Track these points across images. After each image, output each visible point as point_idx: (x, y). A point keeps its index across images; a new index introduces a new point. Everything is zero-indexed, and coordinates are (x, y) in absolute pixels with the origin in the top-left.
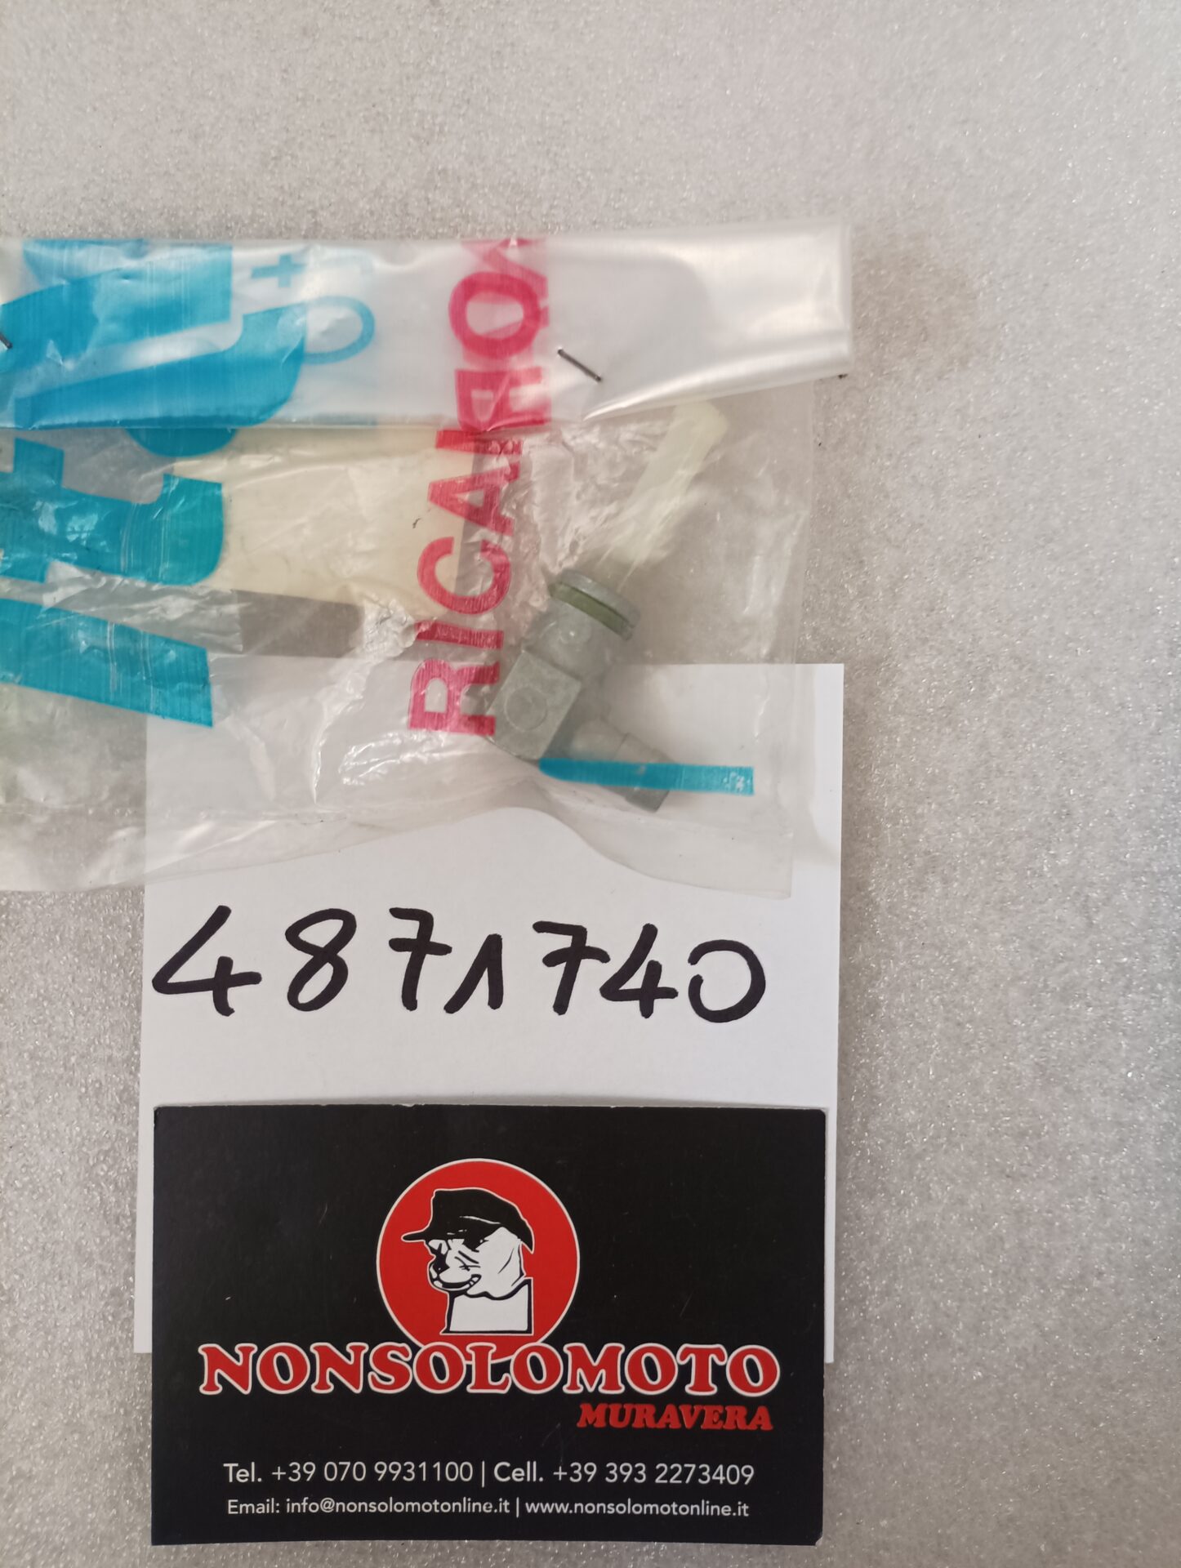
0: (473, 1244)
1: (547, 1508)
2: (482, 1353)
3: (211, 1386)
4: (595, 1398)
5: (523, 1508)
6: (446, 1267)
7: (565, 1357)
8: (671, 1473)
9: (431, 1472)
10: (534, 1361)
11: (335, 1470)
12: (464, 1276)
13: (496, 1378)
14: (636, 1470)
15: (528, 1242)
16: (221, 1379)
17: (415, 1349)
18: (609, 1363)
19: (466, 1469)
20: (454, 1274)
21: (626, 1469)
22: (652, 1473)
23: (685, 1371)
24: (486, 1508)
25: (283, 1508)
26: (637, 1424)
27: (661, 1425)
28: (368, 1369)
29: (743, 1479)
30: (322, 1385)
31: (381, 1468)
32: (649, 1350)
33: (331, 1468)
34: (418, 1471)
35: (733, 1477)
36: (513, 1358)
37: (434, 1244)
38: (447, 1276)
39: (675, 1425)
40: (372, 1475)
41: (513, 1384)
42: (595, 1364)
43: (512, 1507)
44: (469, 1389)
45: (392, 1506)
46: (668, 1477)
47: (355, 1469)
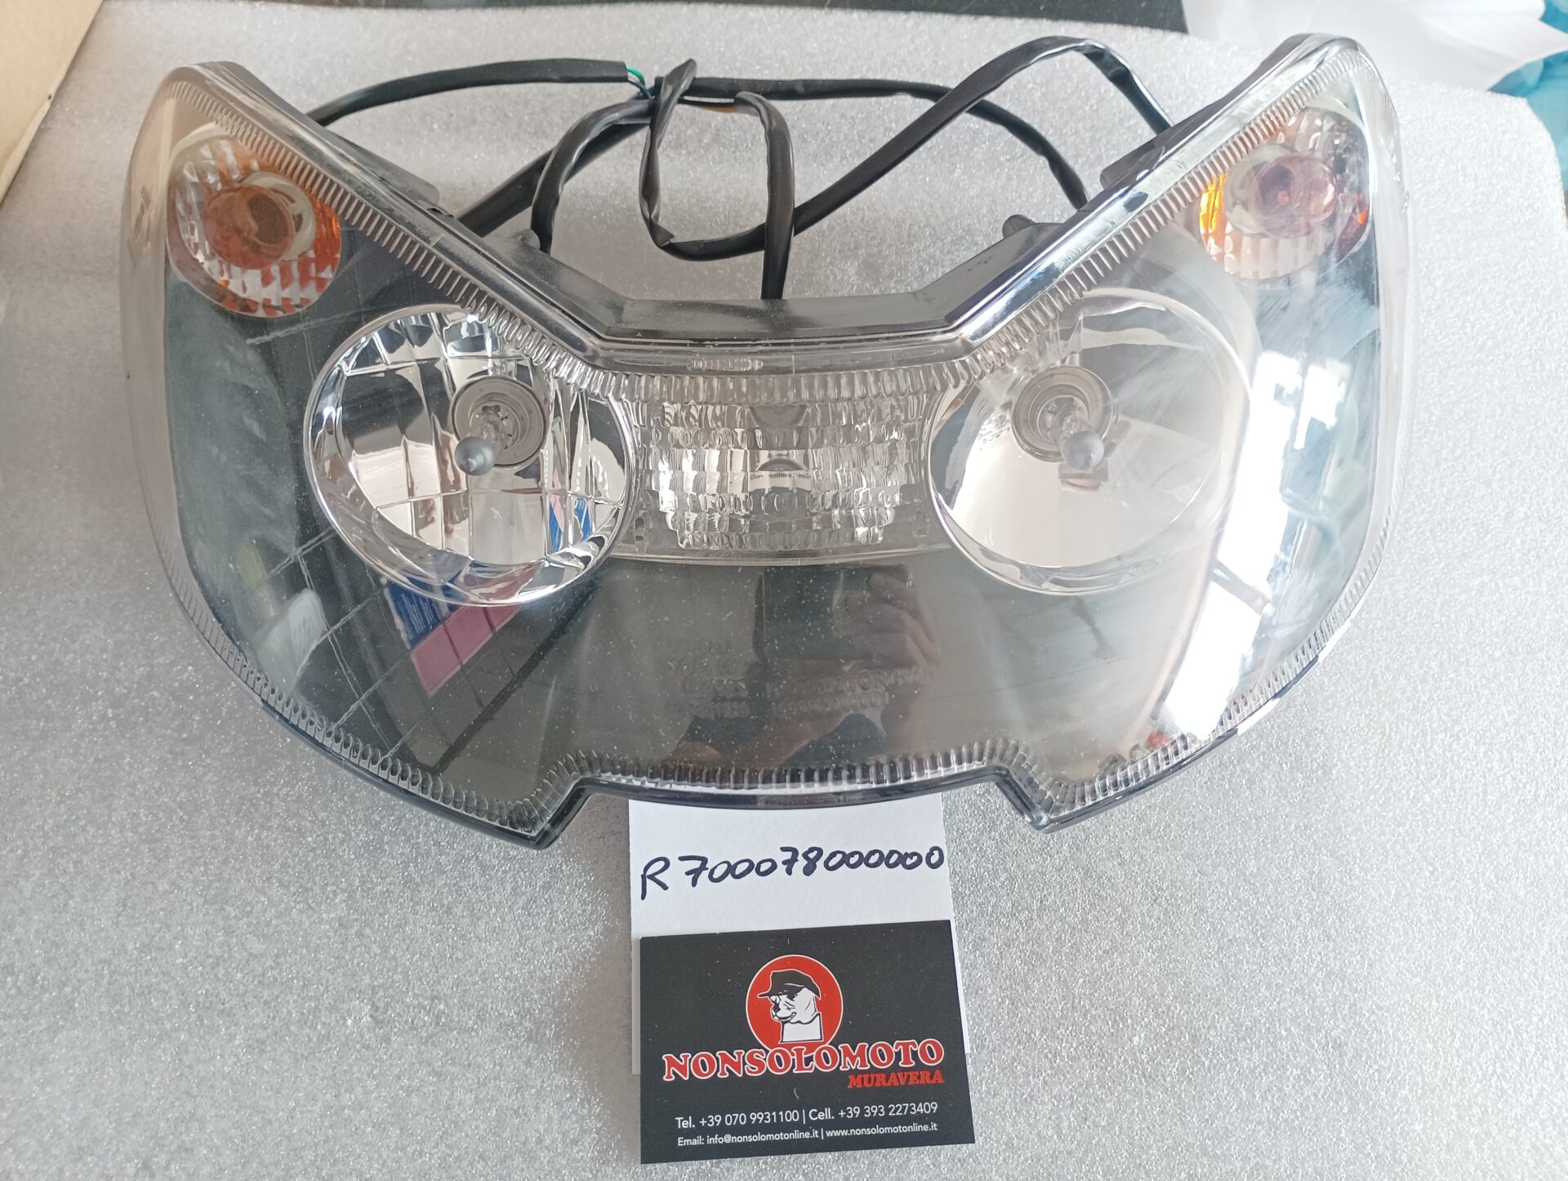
0: (791, 998)
1: (837, 1133)
2: (799, 1052)
3: (669, 1077)
4: (855, 1072)
5: (825, 1134)
6: (779, 1010)
7: (839, 1052)
8: (897, 1109)
9: (778, 1117)
10: (825, 1054)
11: (732, 1119)
12: (788, 1013)
13: (807, 1065)
14: (879, 1109)
15: (818, 994)
16: (674, 1073)
17: (767, 1052)
18: (861, 1054)
19: (795, 1114)
20: (784, 1012)
21: (874, 1109)
22: (887, 1110)
23: (898, 1054)
24: (807, 1135)
25: (705, 1141)
26: (878, 1085)
27: (889, 1084)
28: (744, 1064)
29: (932, 1110)
30: (723, 1074)
31: (753, 1116)
32: (880, 1045)
33: (729, 1118)
34: (772, 1117)
35: (927, 1110)
36: (814, 1053)
37: (773, 998)
38: (779, 1014)
39: (896, 1084)
40: (749, 1120)
41: (816, 1068)
42: (854, 1054)
43: (819, 1134)
44: (794, 1071)
45: (760, 1137)
46: (895, 1112)
47: (740, 1118)
